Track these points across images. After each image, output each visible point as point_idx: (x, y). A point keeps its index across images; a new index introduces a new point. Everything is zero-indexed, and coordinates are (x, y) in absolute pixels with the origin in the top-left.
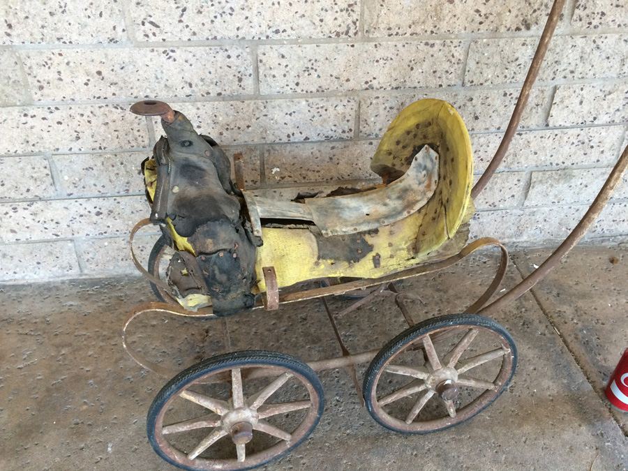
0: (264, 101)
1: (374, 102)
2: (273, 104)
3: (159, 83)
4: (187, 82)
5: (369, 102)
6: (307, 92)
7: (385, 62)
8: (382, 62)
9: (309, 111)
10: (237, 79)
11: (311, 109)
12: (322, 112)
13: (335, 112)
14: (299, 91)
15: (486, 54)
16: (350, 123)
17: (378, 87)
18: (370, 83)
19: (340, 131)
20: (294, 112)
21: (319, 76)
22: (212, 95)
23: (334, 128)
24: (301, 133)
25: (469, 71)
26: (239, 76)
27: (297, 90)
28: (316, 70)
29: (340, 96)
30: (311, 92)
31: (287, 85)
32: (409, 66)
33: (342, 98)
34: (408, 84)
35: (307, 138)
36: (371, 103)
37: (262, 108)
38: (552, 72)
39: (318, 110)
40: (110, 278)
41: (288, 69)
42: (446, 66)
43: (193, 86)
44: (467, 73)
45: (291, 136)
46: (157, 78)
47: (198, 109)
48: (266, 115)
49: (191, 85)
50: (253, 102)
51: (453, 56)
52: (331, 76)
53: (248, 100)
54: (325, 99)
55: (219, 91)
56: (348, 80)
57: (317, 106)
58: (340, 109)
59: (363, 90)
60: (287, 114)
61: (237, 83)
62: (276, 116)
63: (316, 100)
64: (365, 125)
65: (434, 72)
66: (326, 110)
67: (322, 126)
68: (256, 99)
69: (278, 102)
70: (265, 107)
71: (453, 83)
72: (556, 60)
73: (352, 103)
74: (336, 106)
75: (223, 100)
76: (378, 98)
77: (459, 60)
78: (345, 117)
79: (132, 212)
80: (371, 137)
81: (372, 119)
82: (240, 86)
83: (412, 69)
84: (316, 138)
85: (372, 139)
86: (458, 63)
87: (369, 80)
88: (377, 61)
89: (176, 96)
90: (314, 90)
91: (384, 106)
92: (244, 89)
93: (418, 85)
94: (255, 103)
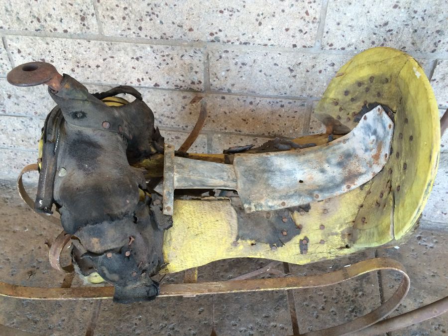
0: (109, 43)
1: (224, 55)
2: (117, 46)
3: (10, 15)
4: (35, 17)
5: (217, 55)
6: (151, 38)
7: (231, 13)
8: (226, 13)
9: (155, 58)
10: (79, 17)
11: (157, 56)
12: (168, 60)
13: (182, 62)
14: (143, 36)
15: (348, 15)
16: (198, 75)
17: (225, 40)
18: (215, 35)
19: (190, 82)
20: (141, 57)
21: (161, 22)
22: (59, 31)
23: (182, 78)
24: (150, 79)
25: (327, 32)
26: (82, 14)
27: (140, 34)
28: (157, 16)
29: (184, 46)
30: (155, 38)
31: (129, 29)
32: (257, 20)
33: (187, 48)
34: (258, 41)
35: (156, 85)
36: (221, 57)
37: (107, 49)
38: (433, 43)
39: (164, 58)
40: (7, 181)
41: (127, 11)
42: (300, 24)
43: (42, 20)
44: (325, 34)
45: (141, 80)
46: (7, 11)
47: (48, 44)
48: (112, 57)
49: (39, 20)
50: (99, 42)
51: (307, 13)
52: (173, 23)
53: (94, 40)
54: (170, 47)
55: (66, 29)
56: (191, 30)
57: (162, 54)
58: (187, 59)
59: (209, 41)
60: (133, 58)
61: (79, 21)
62: (122, 59)
63: (162, 47)
64: (215, 79)
65: (287, 30)
66: (172, 59)
67: (168, 74)
68: (102, 40)
69: (122, 45)
70: (110, 49)
71: (309, 44)
72: (438, 29)
73: (199, 54)
74: (182, 56)
75: (71, 38)
76: (227, 52)
77: (315, 18)
78: (192, 68)
79: (14, 130)
80: (223, 91)
81: (223, 73)
82: (84, 25)
83: (260, 24)
84: (165, 86)
85: (224, 93)
86: (313, 22)
87: (214, 31)
88: (221, 12)
89: (26, 29)
90: (158, 37)
91: (234, 62)
92: (89, 28)
93: (269, 43)
94: (101, 44)
